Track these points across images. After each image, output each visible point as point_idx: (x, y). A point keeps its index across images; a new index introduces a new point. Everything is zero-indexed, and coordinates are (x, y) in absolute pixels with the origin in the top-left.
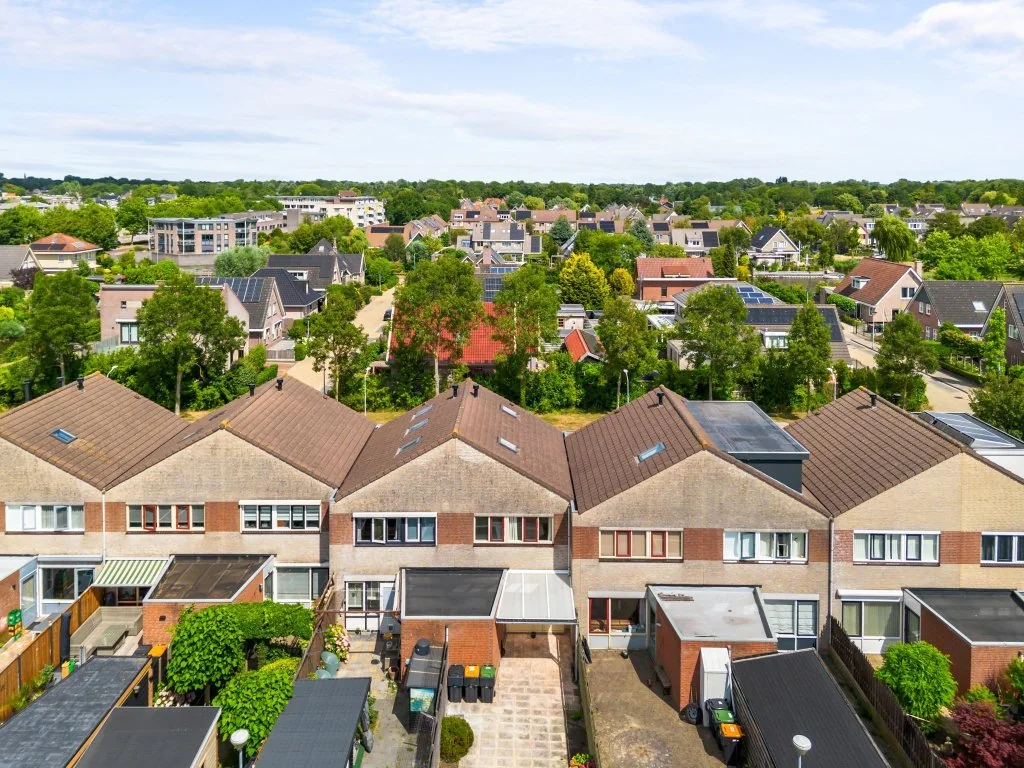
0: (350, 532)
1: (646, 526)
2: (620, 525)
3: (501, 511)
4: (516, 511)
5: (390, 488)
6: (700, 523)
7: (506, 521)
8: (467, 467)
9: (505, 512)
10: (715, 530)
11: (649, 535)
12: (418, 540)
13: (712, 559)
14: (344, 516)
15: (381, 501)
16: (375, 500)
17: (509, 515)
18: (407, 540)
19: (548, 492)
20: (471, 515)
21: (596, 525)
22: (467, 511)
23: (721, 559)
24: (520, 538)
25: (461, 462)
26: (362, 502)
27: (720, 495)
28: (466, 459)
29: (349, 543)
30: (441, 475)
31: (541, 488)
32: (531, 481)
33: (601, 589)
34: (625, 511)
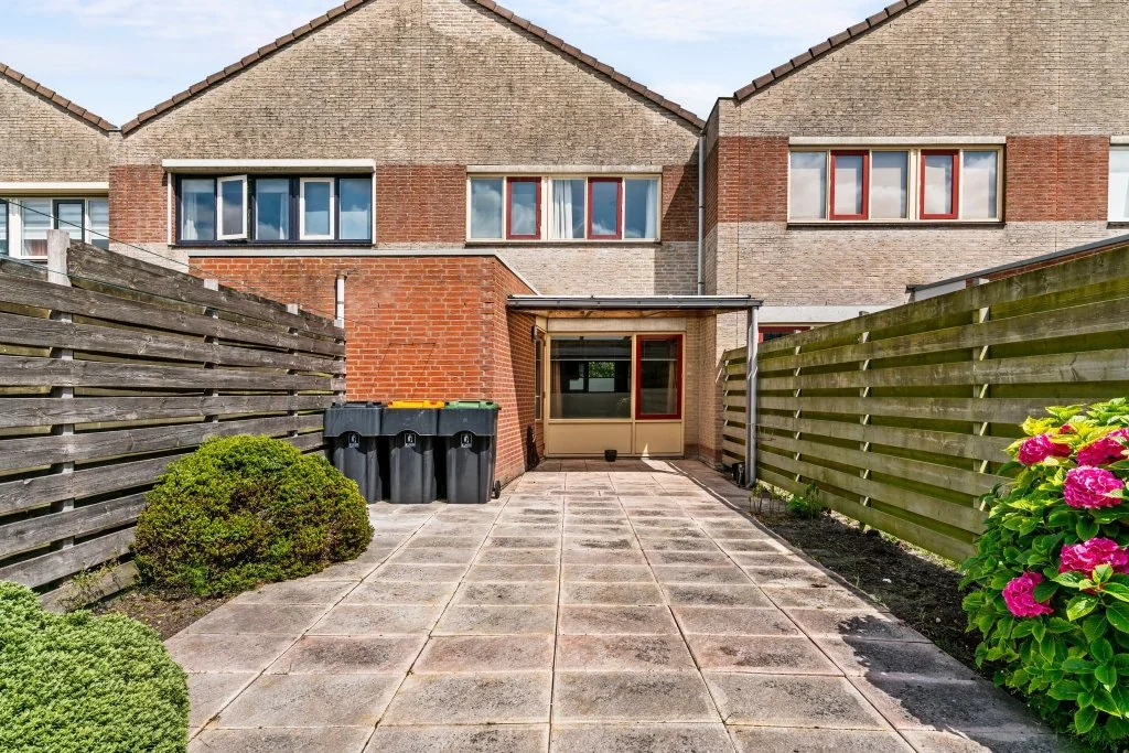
0: (159, 209)
1: (909, 131)
2: (843, 132)
3: (534, 159)
4: (570, 159)
5: (261, 100)
6: (1046, 123)
7: (546, 187)
8: (450, 51)
9: (544, 160)
10: (1088, 140)
11: (915, 159)
12: (331, 237)
13: (1078, 218)
14: (145, 170)
15: (238, 134)
16: (219, 132)
17: (552, 168)
18: (303, 236)
19: (648, 111)
20: (459, 171)
21: (780, 130)
22: (451, 160)
23: (1103, 215)
24: (578, 234)
25: (435, 37)
26: (189, 135)
27: (1103, 50)
28: (448, 30)
29: (157, 239)
30: (385, 69)
31: (632, 102)
32: (608, 87)
33: (792, 301)
34: (856, 94)
